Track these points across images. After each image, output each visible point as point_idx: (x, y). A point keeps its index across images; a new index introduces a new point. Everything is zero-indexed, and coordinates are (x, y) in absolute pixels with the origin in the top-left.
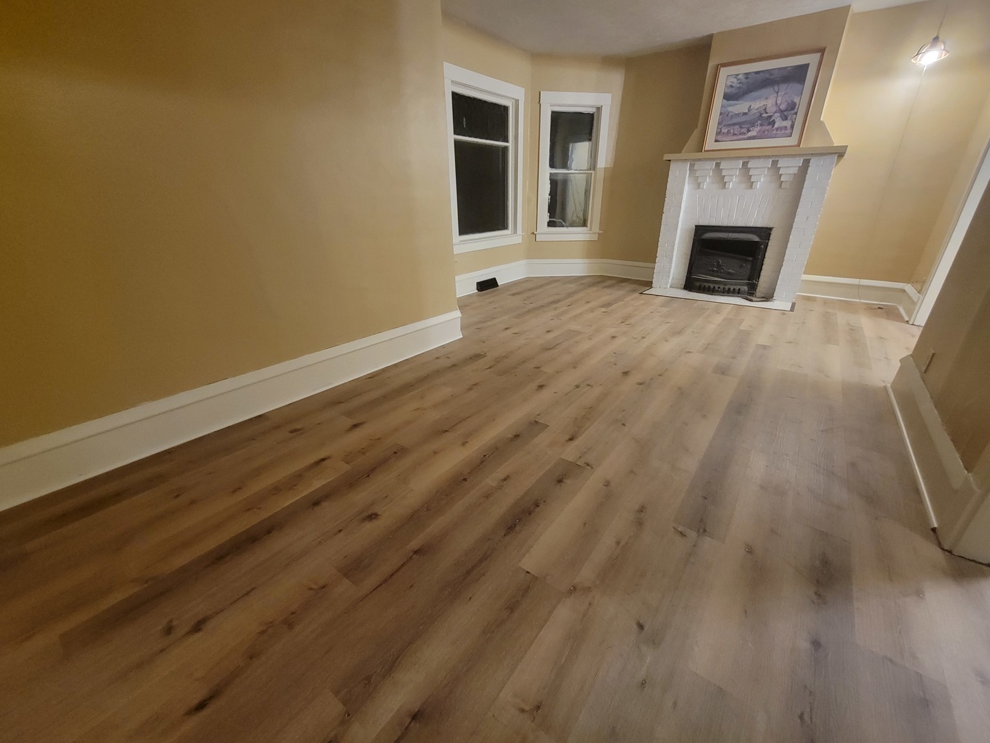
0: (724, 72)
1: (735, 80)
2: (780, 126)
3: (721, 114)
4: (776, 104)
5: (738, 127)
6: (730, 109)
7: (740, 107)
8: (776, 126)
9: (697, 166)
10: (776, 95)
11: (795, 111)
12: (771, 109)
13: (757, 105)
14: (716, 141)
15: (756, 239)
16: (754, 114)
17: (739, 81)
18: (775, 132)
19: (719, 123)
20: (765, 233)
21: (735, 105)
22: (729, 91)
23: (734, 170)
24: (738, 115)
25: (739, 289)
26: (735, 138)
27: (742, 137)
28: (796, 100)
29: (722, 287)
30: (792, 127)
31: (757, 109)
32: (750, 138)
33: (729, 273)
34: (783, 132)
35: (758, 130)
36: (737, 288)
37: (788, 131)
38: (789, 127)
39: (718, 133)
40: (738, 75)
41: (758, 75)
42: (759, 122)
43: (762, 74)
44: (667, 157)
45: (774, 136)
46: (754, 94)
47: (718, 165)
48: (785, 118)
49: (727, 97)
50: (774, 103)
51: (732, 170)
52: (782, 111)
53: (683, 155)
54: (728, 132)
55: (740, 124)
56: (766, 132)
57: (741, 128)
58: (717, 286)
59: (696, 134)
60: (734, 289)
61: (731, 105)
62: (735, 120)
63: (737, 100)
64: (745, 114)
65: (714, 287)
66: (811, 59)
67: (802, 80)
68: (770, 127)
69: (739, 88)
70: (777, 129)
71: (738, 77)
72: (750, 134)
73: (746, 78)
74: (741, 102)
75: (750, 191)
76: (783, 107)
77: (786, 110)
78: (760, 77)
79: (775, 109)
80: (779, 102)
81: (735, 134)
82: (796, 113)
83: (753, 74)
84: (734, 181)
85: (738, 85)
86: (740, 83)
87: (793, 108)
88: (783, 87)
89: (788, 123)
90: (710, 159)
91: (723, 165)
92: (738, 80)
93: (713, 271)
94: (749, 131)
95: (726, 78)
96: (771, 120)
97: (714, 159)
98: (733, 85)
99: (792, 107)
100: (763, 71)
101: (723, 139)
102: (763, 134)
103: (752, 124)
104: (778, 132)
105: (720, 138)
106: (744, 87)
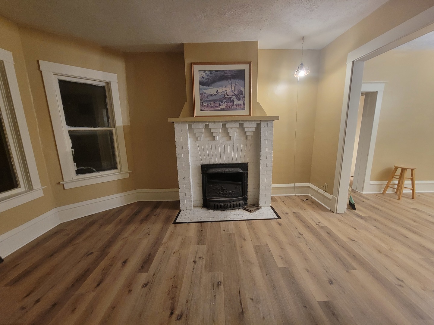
0: (196, 68)
1: (204, 74)
2: (237, 103)
3: (200, 94)
4: (232, 91)
5: (212, 102)
6: (205, 91)
7: (211, 90)
8: (235, 103)
9: (193, 126)
10: (230, 85)
12: (230, 94)
13: (221, 90)
14: (201, 110)
15: (241, 171)
16: (221, 95)
17: (207, 75)
18: (235, 107)
19: (201, 100)
20: (244, 166)
21: (208, 89)
22: (202, 80)
23: (218, 129)
24: (211, 95)
25: (239, 203)
26: (212, 109)
27: (216, 108)
28: (243, 89)
29: (229, 204)
30: (244, 104)
31: (222, 93)
32: (222, 110)
33: (230, 194)
34: (239, 107)
35: (225, 105)
36: (238, 203)
37: (243, 107)
38: (242, 105)
39: (202, 106)
40: (205, 71)
41: (217, 73)
42: (225, 100)
43: (219, 72)
44: (171, 120)
45: (235, 109)
46: (217, 84)
47: (207, 126)
48: (239, 99)
49: (201, 83)
50: (231, 90)
51: (216, 128)
52: (236, 95)
53: (181, 119)
54: (208, 105)
55: (214, 101)
56: (230, 107)
57: (215, 103)
58: (226, 204)
59: (186, 106)
60: (237, 204)
61: (206, 89)
62: (210, 98)
63: (208, 86)
64: (215, 95)
65: (224, 205)
66: (245, 67)
67: (243, 78)
68: (232, 104)
69: (208, 79)
70: (236, 105)
71: (206, 72)
72: (221, 107)
73: (211, 73)
74: (210, 88)
75: (230, 142)
76: (236, 93)
77: (238, 95)
78: (219, 74)
79: (232, 94)
80: (233, 90)
81: (212, 107)
82: (244, 97)
83: (214, 72)
84: (219, 136)
85: (207, 77)
87: (242, 94)
88: (233, 81)
89: (241, 102)
90: (201, 122)
91: (211, 126)
92: (206, 74)
93: (220, 193)
94: (220, 105)
95: (199, 73)
96: (231, 100)
97: (204, 122)
98: (204, 76)
99: (241, 93)
100: (220, 71)
101: (205, 109)
102: (229, 108)
103: (221, 101)
104: (237, 107)
105: (203, 109)
106: (211, 79)
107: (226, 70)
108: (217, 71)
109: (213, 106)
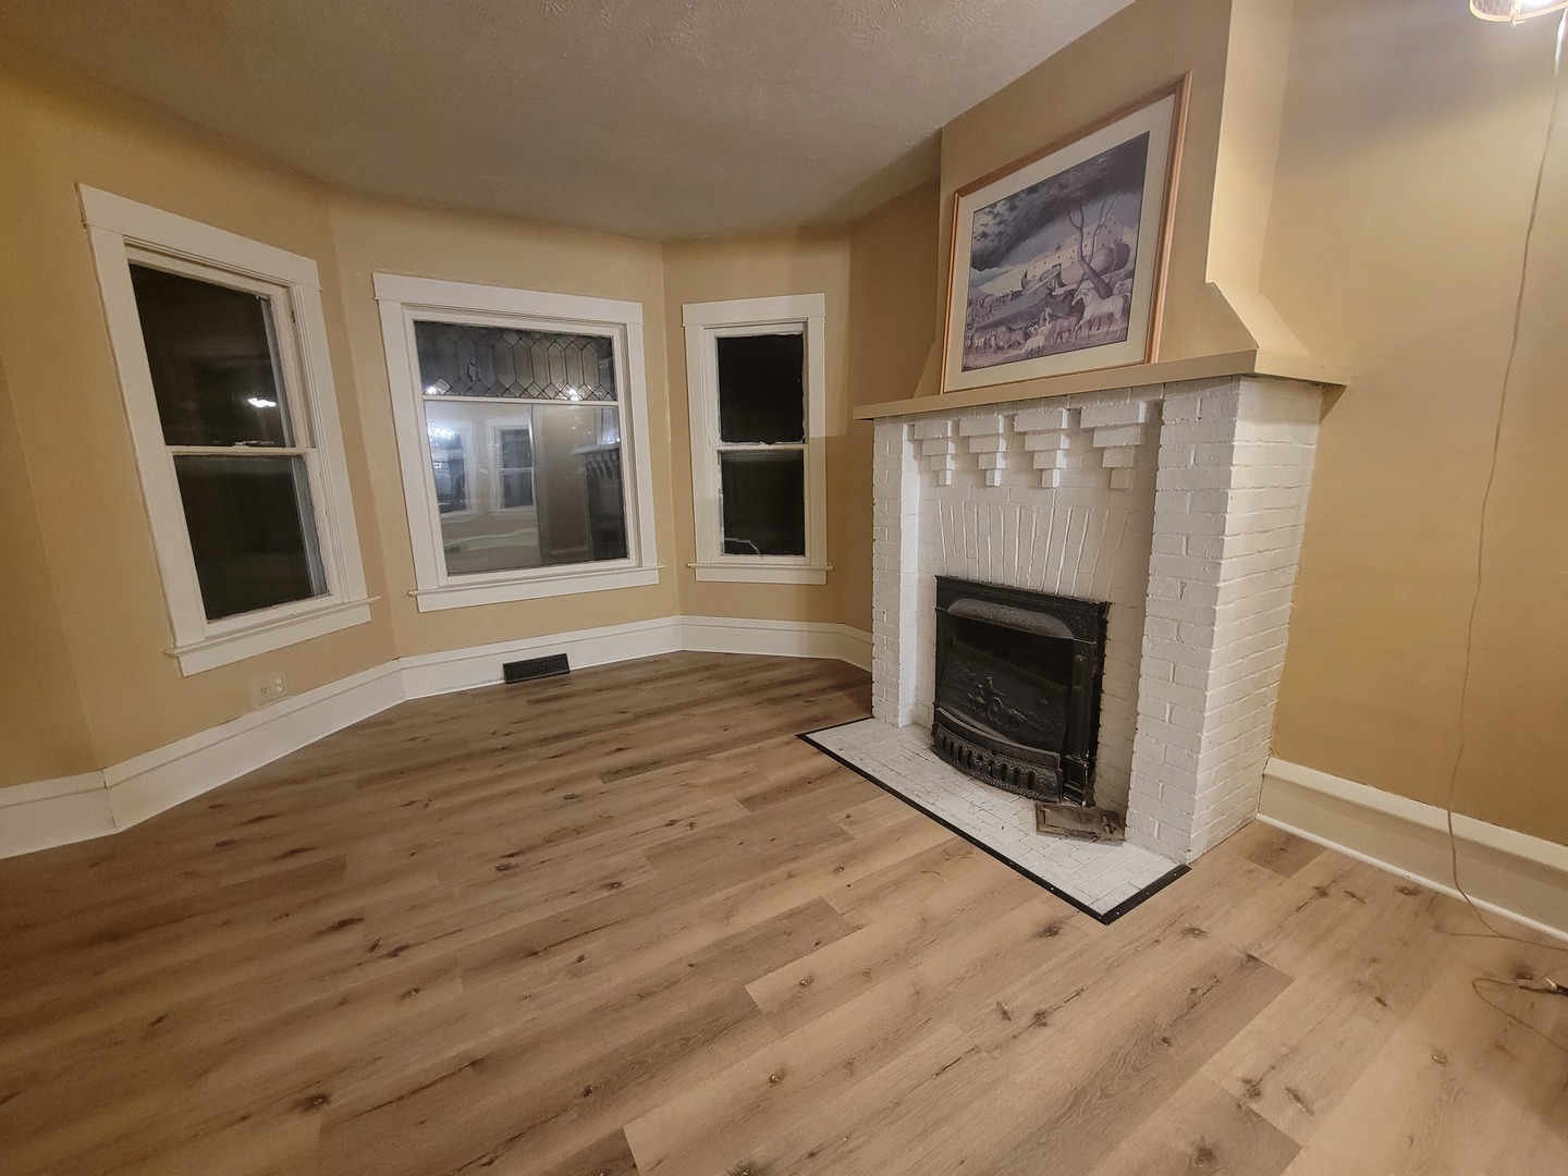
0: (966, 207)
1: (988, 219)
2: (1096, 313)
3: (970, 304)
4: (1083, 258)
5: (1003, 329)
6: (986, 288)
7: (1006, 280)
8: (1087, 315)
9: (923, 427)
10: (1078, 234)
11: (1129, 266)
12: (1072, 274)
13: (1039, 268)
14: (966, 369)
15: (1065, 632)
16: (1036, 291)
17: (998, 220)
18: (1085, 332)
19: (969, 326)
20: (1090, 617)
21: (995, 276)
22: (980, 245)
23: (994, 440)
24: (1002, 300)
25: (1031, 774)
26: (1000, 357)
27: (1013, 353)
28: (1128, 238)
30: (1126, 312)
31: (1041, 280)
32: (1031, 355)
34: (1104, 329)
35: (1046, 332)
36: (1027, 768)
37: (1117, 326)
38: (1118, 316)
39: (968, 349)
40: (994, 206)
41: (1034, 196)
42: (1048, 310)
43: (1042, 191)
45: (1084, 343)
46: (1031, 243)
48: (1106, 292)
49: (977, 261)
50: (1076, 256)
51: (989, 438)
52: (1096, 275)
54: (987, 344)
55: (1008, 323)
56: (1067, 335)
57: (1011, 330)
60: (1017, 772)
61: (989, 279)
62: (998, 315)
63: (996, 264)
64: (1016, 295)
66: (1149, 120)
67: (1135, 181)
68: (1073, 320)
69: (1000, 234)
70: (1090, 324)
71: (995, 211)
72: (1036, 341)
73: (1012, 208)
74: (1003, 270)
75: (1040, 494)
76: (1097, 264)
77: (1106, 270)
78: (1038, 199)
79: (1079, 272)
80: (1087, 252)
81: (1000, 348)
82: (1132, 274)
83: (1025, 195)
84: (999, 468)
85: (997, 230)
86: (1000, 224)
87: (1122, 264)
88: (1092, 210)
89: (1113, 305)
90: (950, 412)
92: (996, 216)
93: (977, 705)
94: (1027, 336)
95: (972, 219)
96: (1074, 303)
97: (953, 412)
98: (988, 230)
99: (1120, 258)
100: (1043, 183)
101: (977, 363)
102: (1059, 340)
103: (1033, 317)
104: (1094, 331)
105: (971, 361)
106: (1009, 231)
107: (1067, 172)
108: (1032, 190)
109: (1001, 344)
